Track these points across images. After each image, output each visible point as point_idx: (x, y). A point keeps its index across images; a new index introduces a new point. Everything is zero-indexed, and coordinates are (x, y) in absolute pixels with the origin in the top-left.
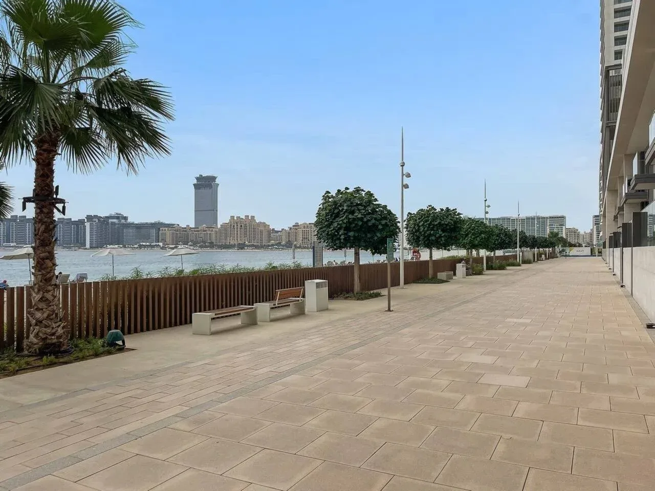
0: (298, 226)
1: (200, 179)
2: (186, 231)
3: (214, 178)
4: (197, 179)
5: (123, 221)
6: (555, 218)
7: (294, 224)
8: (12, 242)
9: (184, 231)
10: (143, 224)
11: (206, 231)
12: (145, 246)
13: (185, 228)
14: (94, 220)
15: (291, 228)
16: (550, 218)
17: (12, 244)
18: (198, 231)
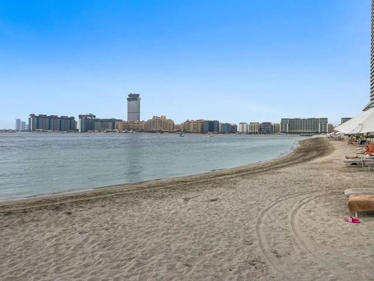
0: (189, 121)
1: (130, 95)
2: (128, 124)
3: (138, 95)
4: (129, 95)
5: (93, 118)
6: (323, 119)
7: (186, 120)
8: (40, 129)
9: (127, 123)
10: (104, 120)
11: (139, 124)
12: (110, 131)
13: (127, 122)
14: (83, 117)
15: (185, 123)
16: (320, 119)
17: (41, 130)
18: (135, 124)
